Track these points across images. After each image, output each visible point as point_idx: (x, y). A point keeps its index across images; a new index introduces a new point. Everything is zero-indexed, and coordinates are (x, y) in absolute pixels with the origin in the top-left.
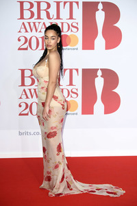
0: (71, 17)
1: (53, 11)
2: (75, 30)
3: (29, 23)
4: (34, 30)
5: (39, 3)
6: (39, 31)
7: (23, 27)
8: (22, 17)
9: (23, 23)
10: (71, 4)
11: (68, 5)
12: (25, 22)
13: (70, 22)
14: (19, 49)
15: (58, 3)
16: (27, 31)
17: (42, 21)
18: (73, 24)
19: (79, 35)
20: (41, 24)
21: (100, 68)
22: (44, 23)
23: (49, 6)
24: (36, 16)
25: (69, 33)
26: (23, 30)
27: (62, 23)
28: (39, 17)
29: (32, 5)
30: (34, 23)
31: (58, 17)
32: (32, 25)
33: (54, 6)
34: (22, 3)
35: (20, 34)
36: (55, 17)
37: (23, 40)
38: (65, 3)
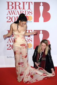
0: (29, 9)
1: (21, 6)
2: (31, 14)
3: (11, 11)
4: (13, 14)
5: (15, 3)
6: (15, 14)
7: (9, 12)
8: (8, 9)
9: (9, 11)
10: (29, 3)
11: (28, 3)
12: (10, 10)
13: (29, 10)
14: (7, 22)
15: (24, 3)
16: (10, 14)
17: (17, 10)
18: (30, 11)
19: (33, 16)
20: (17, 11)
21: (41, 30)
22: (18, 11)
23: (20, 4)
24: (14, 8)
25: (28, 15)
26: (9, 14)
27: (25, 11)
28: (16, 9)
29: (13, 4)
30: (14, 11)
31: (24, 9)
32: (13, 12)
33: (22, 4)
34: (8, 3)
35: (8, 16)
36: (22, 8)
37: (9, 18)
38: (27, 2)
